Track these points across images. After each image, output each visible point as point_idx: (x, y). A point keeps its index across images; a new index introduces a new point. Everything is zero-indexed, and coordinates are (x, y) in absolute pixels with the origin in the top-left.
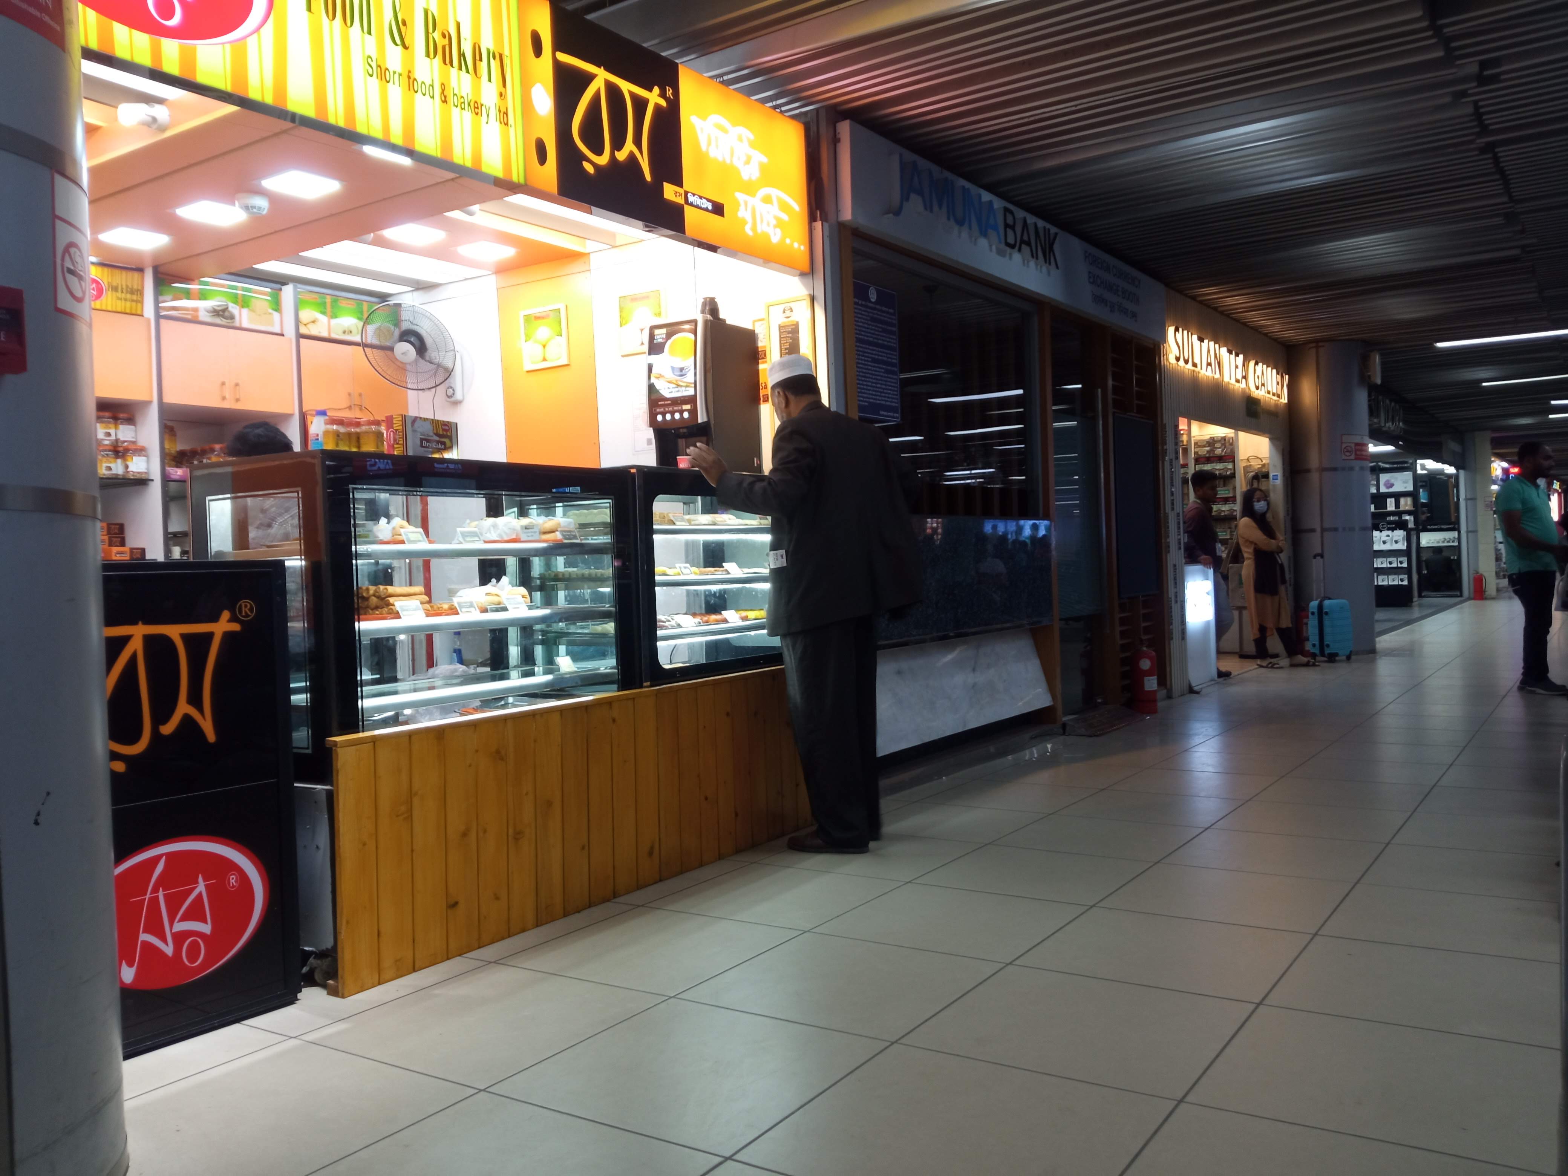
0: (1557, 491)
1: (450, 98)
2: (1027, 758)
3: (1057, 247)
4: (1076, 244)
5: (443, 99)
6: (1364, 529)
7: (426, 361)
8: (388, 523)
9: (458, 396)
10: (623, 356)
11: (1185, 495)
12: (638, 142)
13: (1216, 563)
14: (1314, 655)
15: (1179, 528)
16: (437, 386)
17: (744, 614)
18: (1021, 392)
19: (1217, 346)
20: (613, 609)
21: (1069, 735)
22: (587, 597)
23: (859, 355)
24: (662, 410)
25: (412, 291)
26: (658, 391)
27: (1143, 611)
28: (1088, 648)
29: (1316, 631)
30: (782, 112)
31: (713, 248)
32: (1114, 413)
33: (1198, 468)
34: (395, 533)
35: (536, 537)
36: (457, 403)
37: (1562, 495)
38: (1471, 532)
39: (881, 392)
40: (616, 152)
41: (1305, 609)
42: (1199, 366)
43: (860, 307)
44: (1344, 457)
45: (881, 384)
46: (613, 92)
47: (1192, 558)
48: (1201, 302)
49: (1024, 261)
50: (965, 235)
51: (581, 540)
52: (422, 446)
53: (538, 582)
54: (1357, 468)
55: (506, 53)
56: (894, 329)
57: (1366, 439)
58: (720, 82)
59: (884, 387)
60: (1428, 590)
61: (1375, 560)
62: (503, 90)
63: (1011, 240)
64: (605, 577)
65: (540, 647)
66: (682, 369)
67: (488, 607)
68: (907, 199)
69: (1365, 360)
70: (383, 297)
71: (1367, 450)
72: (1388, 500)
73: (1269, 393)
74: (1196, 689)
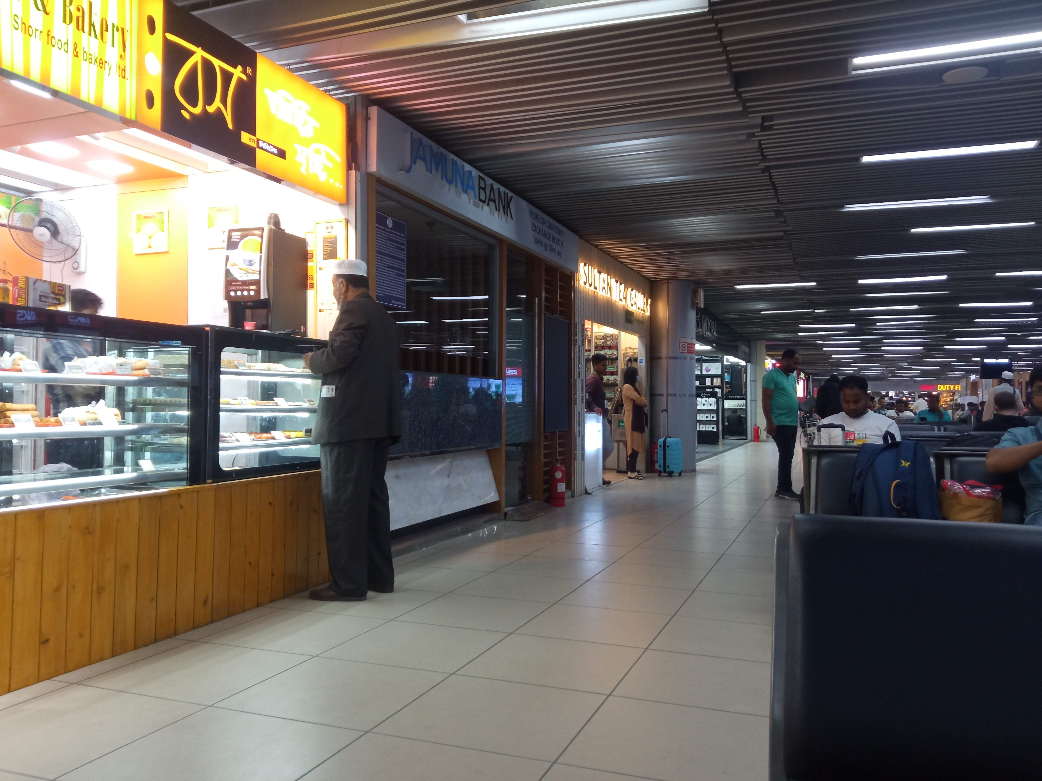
0: (802, 379)
1: (81, 54)
2: (481, 535)
3: (512, 205)
4: (524, 203)
5: (75, 54)
6: (691, 395)
7: (58, 241)
8: (10, 356)
9: (82, 268)
10: (209, 249)
11: (587, 370)
12: (224, 101)
13: (605, 413)
14: (660, 472)
15: (583, 389)
16: (66, 260)
17: (287, 433)
18: (487, 297)
19: (609, 277)
20: (186, 427)
21: (509, 520)
22: (168, 417)
23: (378, 262)
24: (235, 288)
25: (52, 191)
26: (232, 275)
27: (558, 441)
28: (524, 464)
29: (662, 457)
30: (331, 95)
31: (278, 181)
32: (545, 314)
33: (596, 352)
34: (15, 363)
35: (129, 372)
36: (81, 274)
37: (805, 381)
38: (753, 400)
39: (393, 288)
40: (207, 106)
41: (656, 443)
42: (598, 288)
43: (381, 231)
44: (681, 351)
45: (393, 283)
46: (208, 67)
47: (590, 409)
48: (601, 249)
49: (491, 212)
50: (453, 190)
51: (164, 376)
52: (40, 300)
53: (131, 405)
54: (688, 358)
55: (127, 28)
56: (403, 247)
57: (694, 341)
58: (287, 69)
59: (395, 285)
60: (728, 435)
61: (698, 415)
62: (123, 53)
63: (483, 197)
64: (182, 403)
65: (130, 453)
66: (250, 261)
67: (87, 422)
68: (415, 163)
69: (695, 292)
70: (29, 193)
71: (694, 348)
72: (707, 379)
73: (639, 309)
74: (589, 491)
